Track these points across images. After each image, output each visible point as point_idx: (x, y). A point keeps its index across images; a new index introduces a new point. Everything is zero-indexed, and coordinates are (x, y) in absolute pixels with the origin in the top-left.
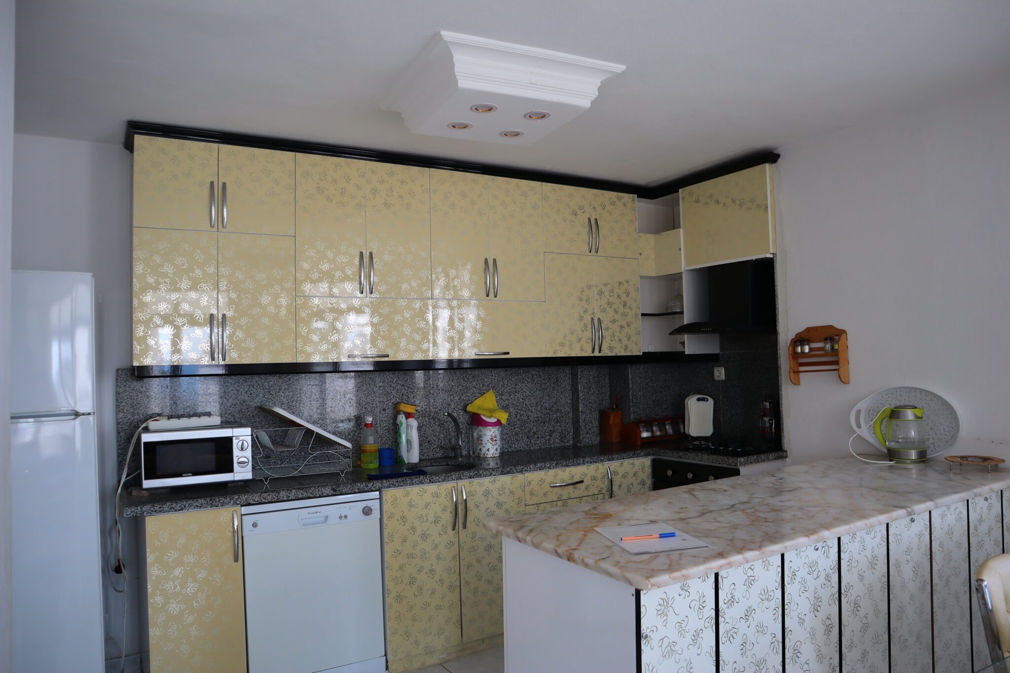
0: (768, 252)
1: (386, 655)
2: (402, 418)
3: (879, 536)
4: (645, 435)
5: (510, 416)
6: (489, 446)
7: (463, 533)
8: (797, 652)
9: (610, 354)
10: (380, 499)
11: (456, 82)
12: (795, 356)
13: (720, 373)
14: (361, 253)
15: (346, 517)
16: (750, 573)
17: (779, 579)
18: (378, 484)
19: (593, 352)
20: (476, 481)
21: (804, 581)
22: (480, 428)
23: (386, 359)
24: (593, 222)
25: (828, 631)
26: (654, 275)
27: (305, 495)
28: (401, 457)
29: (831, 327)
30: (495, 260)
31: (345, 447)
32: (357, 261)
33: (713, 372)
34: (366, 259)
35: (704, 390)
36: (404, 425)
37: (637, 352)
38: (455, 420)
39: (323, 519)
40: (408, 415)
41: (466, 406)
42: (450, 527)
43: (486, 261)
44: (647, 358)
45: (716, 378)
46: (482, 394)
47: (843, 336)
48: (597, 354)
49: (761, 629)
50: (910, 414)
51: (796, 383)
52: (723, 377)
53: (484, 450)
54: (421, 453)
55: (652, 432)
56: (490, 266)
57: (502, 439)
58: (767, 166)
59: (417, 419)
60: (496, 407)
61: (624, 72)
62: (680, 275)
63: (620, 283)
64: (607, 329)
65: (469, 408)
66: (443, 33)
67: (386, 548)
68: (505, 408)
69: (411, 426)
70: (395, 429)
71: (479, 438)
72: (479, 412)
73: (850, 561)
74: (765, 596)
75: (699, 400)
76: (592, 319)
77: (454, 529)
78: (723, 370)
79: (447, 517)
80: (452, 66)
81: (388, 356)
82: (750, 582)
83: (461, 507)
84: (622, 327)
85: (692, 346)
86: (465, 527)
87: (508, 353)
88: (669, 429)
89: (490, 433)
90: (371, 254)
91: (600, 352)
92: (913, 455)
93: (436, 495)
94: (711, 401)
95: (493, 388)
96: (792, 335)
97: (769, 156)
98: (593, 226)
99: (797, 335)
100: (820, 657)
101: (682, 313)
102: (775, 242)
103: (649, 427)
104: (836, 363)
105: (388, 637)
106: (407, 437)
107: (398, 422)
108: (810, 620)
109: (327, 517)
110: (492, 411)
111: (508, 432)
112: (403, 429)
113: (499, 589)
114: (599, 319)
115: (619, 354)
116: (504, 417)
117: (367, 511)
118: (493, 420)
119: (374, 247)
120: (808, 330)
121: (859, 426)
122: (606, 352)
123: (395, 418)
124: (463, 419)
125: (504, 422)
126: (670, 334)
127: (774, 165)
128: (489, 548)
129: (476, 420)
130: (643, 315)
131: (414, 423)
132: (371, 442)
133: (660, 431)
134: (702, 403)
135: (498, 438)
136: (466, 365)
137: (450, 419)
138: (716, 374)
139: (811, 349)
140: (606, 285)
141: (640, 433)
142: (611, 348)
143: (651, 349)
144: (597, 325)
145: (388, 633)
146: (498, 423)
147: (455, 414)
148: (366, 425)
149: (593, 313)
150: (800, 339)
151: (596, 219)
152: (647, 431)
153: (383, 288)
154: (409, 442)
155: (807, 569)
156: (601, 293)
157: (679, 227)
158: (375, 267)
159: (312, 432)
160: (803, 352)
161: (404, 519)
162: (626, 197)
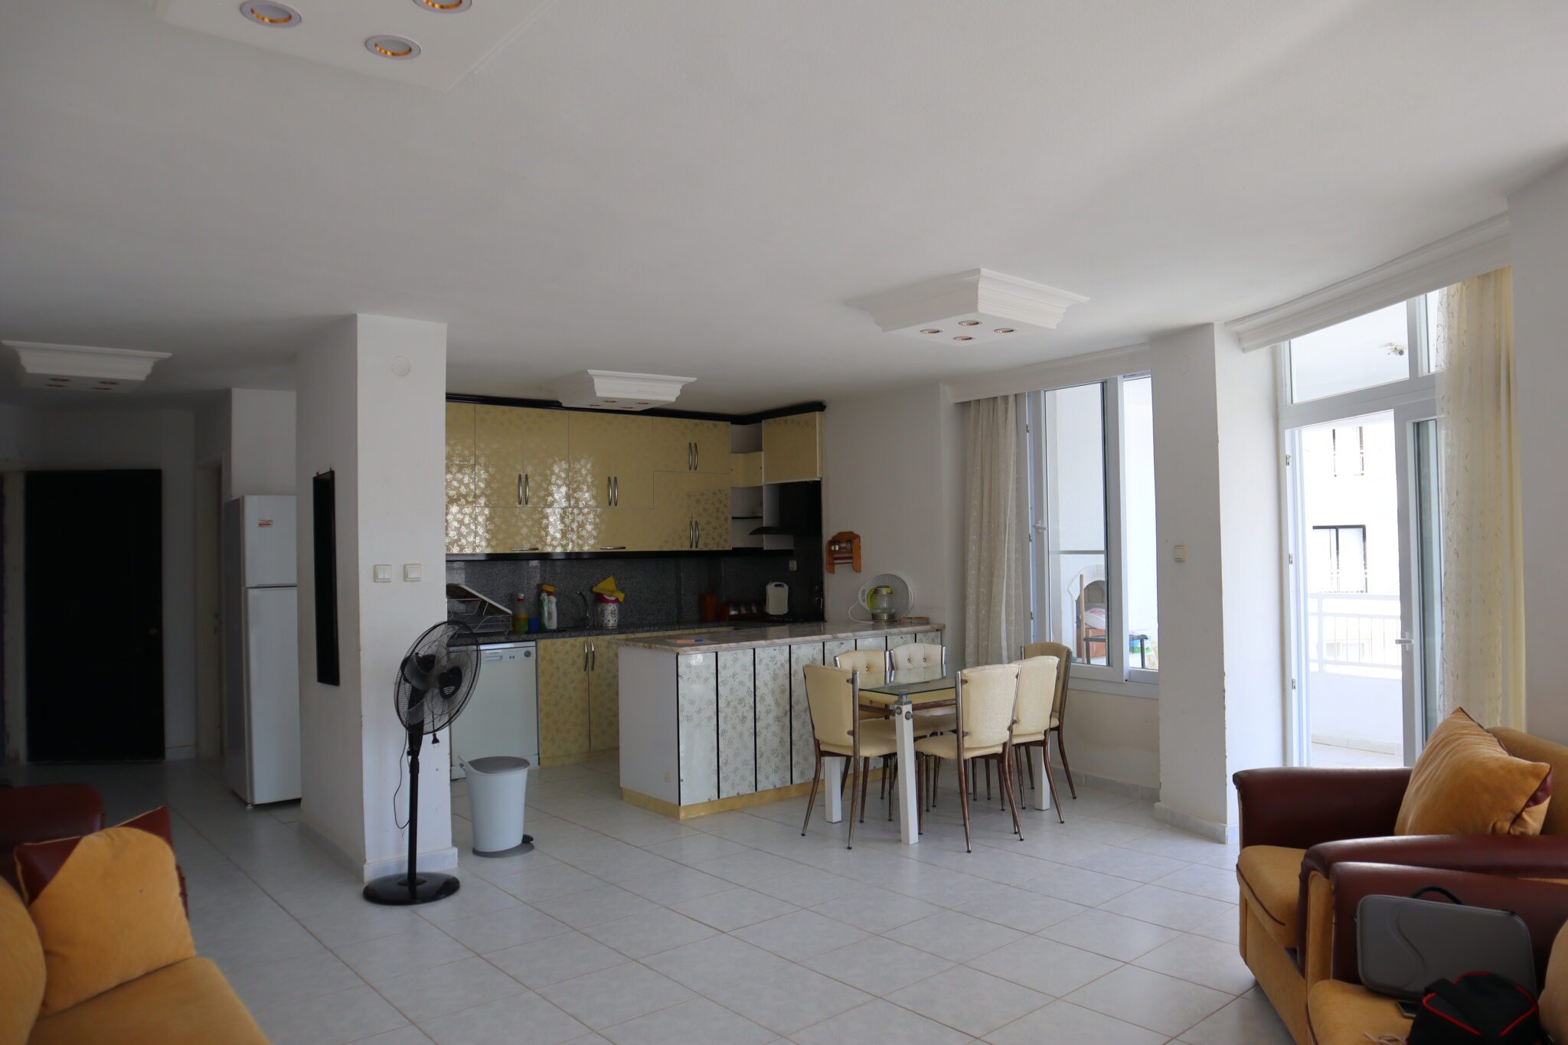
0: (816, 476)
1: (538, 754)
2: (544, 595)
3: (817, 649)
4: (733, 613)
5: (626, 596)
6: (610, 618)
7: (591, 673)
8: (763, 698)
9: (705, 549)
10: (536, 646)
11: (595, 393)
12: (831, 552)
13: (793, 565)
14: (520, 475)
15: (514, 657)
16: (735, 656)
17: (752, 661)
18: (535, 636)
19: (691, 547)
20: (601, 637)
21: (767, 665)
22: (603, 604)
23: (537, 551)
24: (693, 446)
25: (783, 692)
26: (742, 486)
27: (489, 641)
28: (544, 625)
29: (852, 533)
30: (615, 479)
31: (508, 614)
32: (517, 481)
33: (788, 564)
34: (523, 480)
35: (781, 578)
36: (546, 601)
37: (728, 547)
38: (584, 598)
39: (498, 658)
40: (549, 594)
41: (592, 588)
42: (583, 669)
43: (609, 479)
44: (736, 552)
45: (791, 569)
46: (605, 579)
47: (857, 539)
48: (694, 549)
49: (741, 683)
50: (884, 591)
51: (832, 572)
52: (795, 568)
53: (606, 621)
54: (559, 623)
55: (740, 611)
56: (613, 483)
57: (620, 613)
58: (817, 413)
59: (555, 596)
60: (615, 589)
61: (696, 381)
62: (762, 487)
63: (714, 493)
64: (703, 530)
65: (595, 589)
66: (589, 371)
67: (539, 679)
68: (622, 590)
69: (552, 602)
70: (539, 604)
71: (603, 612)
72: (601, 592)
73: (797, 659)
74: (744, 668)
75: (776, 586)
76: (691, 522)
77: (585, 670)
78: (795, 563)
79: (581, 662)
80: (593, 386)
81: (537, 549)
82: (735, 660)
83: (590, 656)
84: (715, 528)
85: (768, 543)
86: (593, 669)
87: (624, 548)
88: (754, 609)
89: (611, 608)
90: (526, 476)
91: (696, 547)
92: (885, 617)
93: (573, 646)
94: (786, 587)
95: (614, 575)
96: (830, 538)
97: (818, 406)
98: (693, 449)
99: (833, 537)
100: (777, 704)
101: (762, 517)
102: (821, 469)
103: (737, 606)
104: (851, 558)
105: (540, 741)
106: (549, 608)
107: (541, 598)
108: (771, 684)
109: (501, 657)
110: (612, 593)
111: (624, 609)
112: (546, 603)
113: (616, 715)
114: (696, 522)
115: (713, 549)
116: (621, 596)
117: (528, 654)
118: (613, 598)
119: (529, 470)
120: (840, 534)
121: (864, 601)
122: (702, 547)
123: (539, 595)
124: (589, 598)
125: (621, 600)
126: (750, 534)
127: (822, 413)
128: (609, 685)
129: (600, 599)
130: (733, 518)
131: (554, 599)
132: (523, 614)
133: (746, 610)
134: (779, 588)
135: (617, 612)
136: (585, 557)
137: (580, 597)
138: (791, 565)
139: (840, 548)
140: (702, 494)
141: (729, 611)
142: (706, 545)
143: (740, 545)
144: (694, 525)
145: (541, 738)
146: (617, 601)
147: (584, 594)
148: (519, 600)
149: (692, 518)
150: (835, 541)
151: (695, 444)
152: (735, 610)
153: (535, 500)
154: (550, 614)
155: (769, 659)
156: (698, 501)
157: (761, 450)
158: (530, 485)
159: (486, 602)
160: (835, 550)
161: (552, 661)
162: (721, 424)
